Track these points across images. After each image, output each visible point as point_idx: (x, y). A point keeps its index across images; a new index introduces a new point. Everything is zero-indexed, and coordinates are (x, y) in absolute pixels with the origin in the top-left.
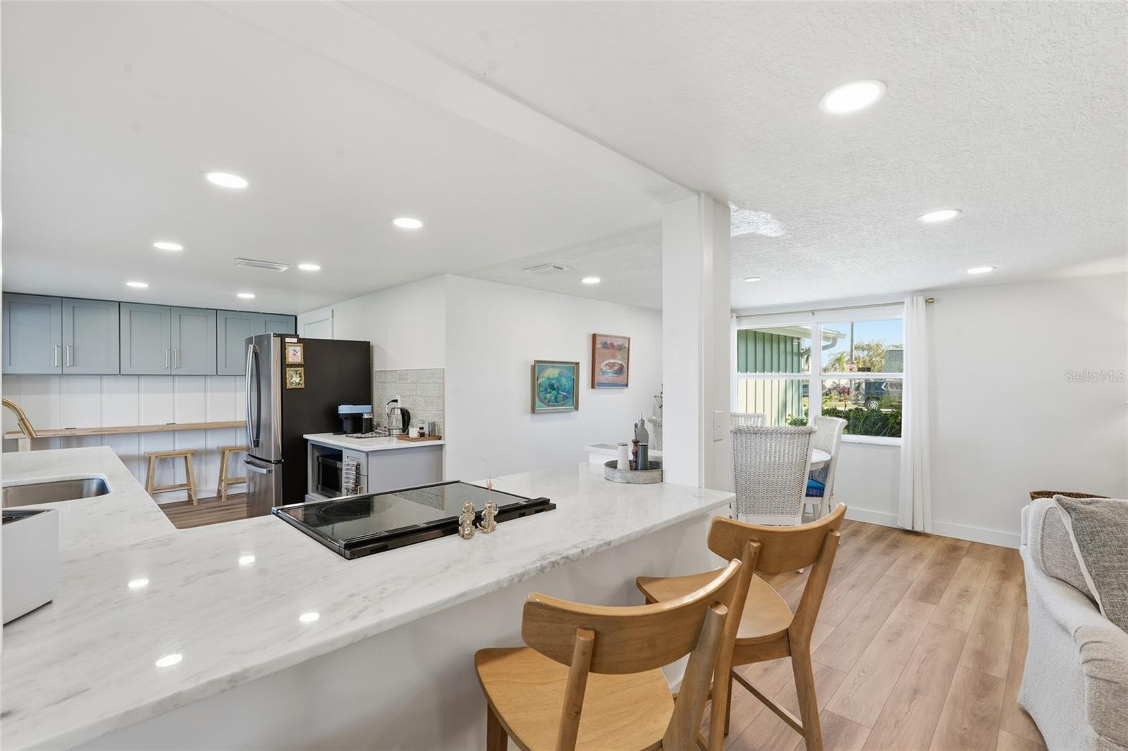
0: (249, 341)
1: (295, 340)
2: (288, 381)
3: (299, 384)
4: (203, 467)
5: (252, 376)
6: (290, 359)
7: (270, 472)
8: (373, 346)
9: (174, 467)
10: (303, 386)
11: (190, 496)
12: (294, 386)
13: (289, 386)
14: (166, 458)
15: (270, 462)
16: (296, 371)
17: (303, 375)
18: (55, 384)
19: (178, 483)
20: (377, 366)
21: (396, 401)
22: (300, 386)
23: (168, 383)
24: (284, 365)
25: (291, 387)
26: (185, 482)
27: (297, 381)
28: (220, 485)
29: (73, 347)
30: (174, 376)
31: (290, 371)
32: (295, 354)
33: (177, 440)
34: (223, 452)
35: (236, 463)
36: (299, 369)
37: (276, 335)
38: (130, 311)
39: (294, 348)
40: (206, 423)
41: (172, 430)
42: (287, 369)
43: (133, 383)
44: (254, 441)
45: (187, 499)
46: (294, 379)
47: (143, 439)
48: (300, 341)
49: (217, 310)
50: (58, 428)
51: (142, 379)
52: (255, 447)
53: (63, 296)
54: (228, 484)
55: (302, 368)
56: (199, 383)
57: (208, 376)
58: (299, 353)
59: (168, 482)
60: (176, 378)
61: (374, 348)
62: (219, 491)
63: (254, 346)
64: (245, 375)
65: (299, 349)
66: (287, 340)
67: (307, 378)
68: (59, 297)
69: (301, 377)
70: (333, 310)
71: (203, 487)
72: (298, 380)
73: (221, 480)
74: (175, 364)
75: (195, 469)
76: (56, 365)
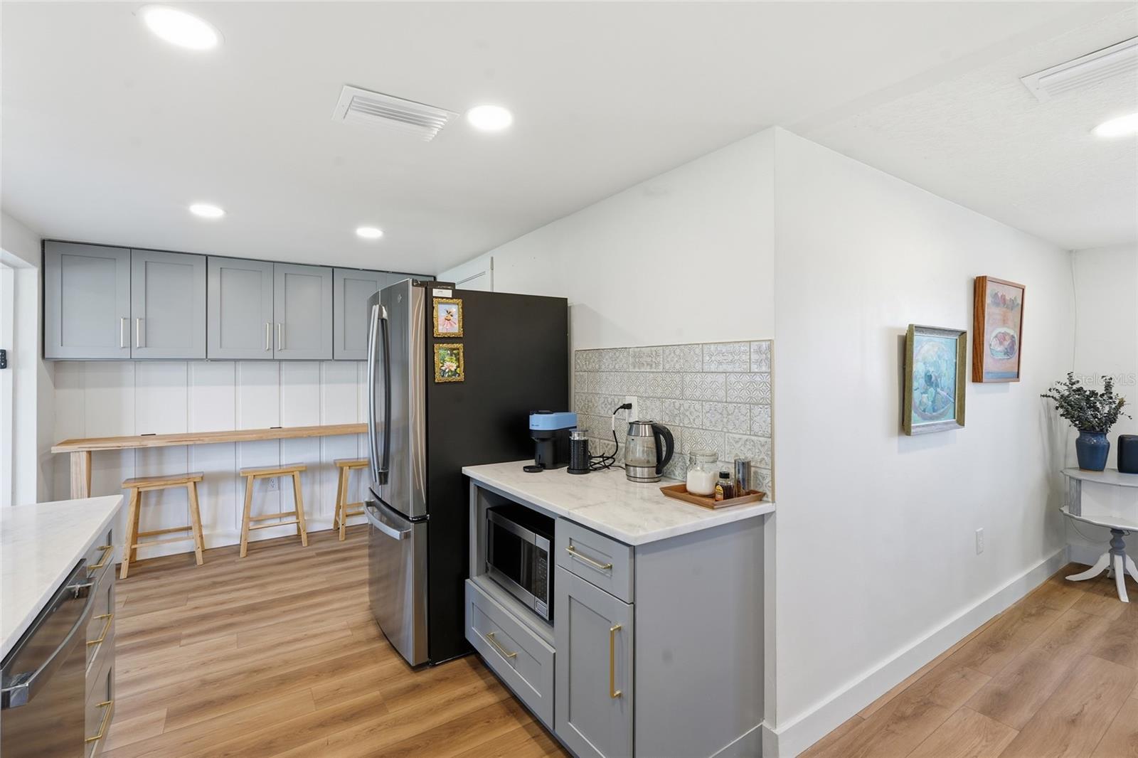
0: (374, 300)
1: (448, 293)
2: (436, 369)
3: (455, 373)
4: (317, 487)
5: (376, 361)
6: (440, 327)
7: (407, 536)
8: (570, 307)
9: (279, 489)
10: (462, 378)
11: (299, 529)
12: (446, 378)
13: (438, 378)
14: (269, 478)
15: (407, 518)
16: (452, 350)
17: (461, 358)
18: (129, 372)
19: (284, 511)
20: (579, 341)
21: (628, 406)
22: (456, 378)
23: (270, 371)
24: (431, 339)
25: (443, 380)
26: (294, 510)
27: (453, 369)
28: (337, 514)
29: (146, 321)
30: (280, 361)
31: (441, 351)
32: (449, 319)
33: (283, 450)
34: (340, 467)
35: (359, 481)
36: (456, 346)
37: (416, 284)
38: (221, 268)
39: (447, 307)
40: (321, 427)
41: (277, 437)
42: (436, 346)
43: (226, 371)
44: (380, 473)
45: (296, 533)
46: (447, 364)
47: (240, 450)
48: (458, 294)
49: (333, 268)
50: (133, 435)
51: (240, 366)
52: (381, 483)
53: (132, 246)
54: (347, 516)
55: (460, 346)
56: (312, 370)
57: (323, 360)
58: (456, 316)
59: (273, 509)
60: (284, 365)
61: (572, 308)
62: (336, 523)
63: (380, 306)
64: (367, 360)
65: (455, 309)
66: (436, 292)
67: (469, 363)
68: (127, 248)
69: (458, 360)
70: (492, 258)
71: (316, 516)
72: (453, 366)
73: (338, 507)
74: (279, 345)
75: (305, 492)
76: (122, 346)
